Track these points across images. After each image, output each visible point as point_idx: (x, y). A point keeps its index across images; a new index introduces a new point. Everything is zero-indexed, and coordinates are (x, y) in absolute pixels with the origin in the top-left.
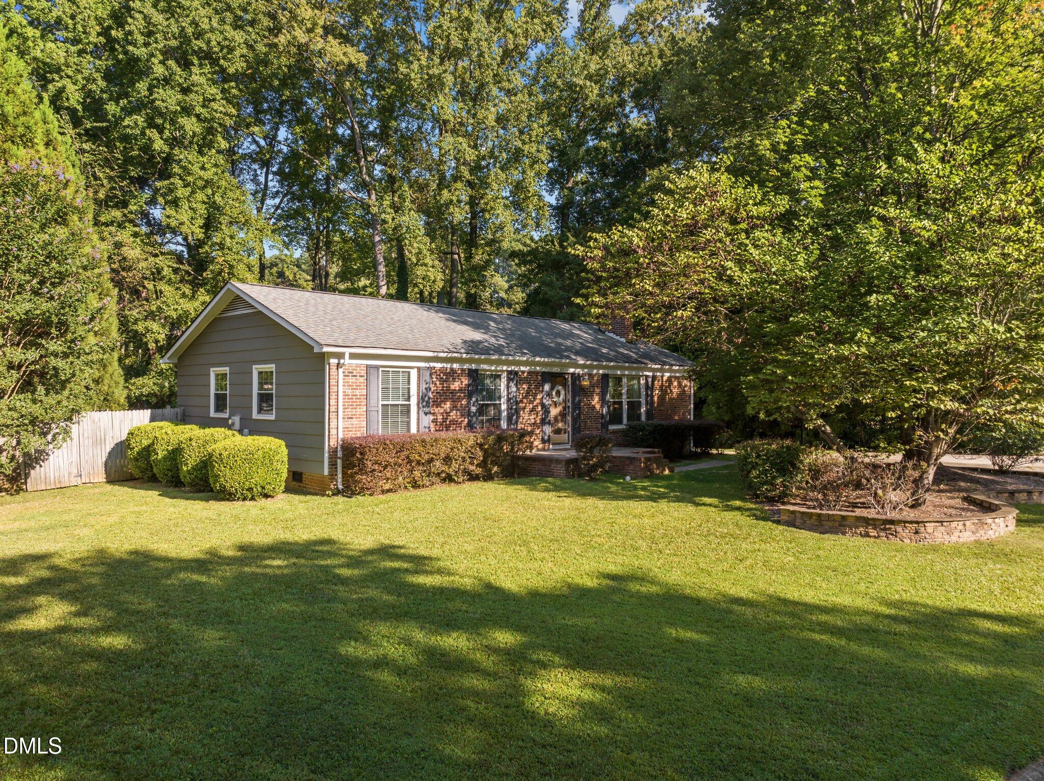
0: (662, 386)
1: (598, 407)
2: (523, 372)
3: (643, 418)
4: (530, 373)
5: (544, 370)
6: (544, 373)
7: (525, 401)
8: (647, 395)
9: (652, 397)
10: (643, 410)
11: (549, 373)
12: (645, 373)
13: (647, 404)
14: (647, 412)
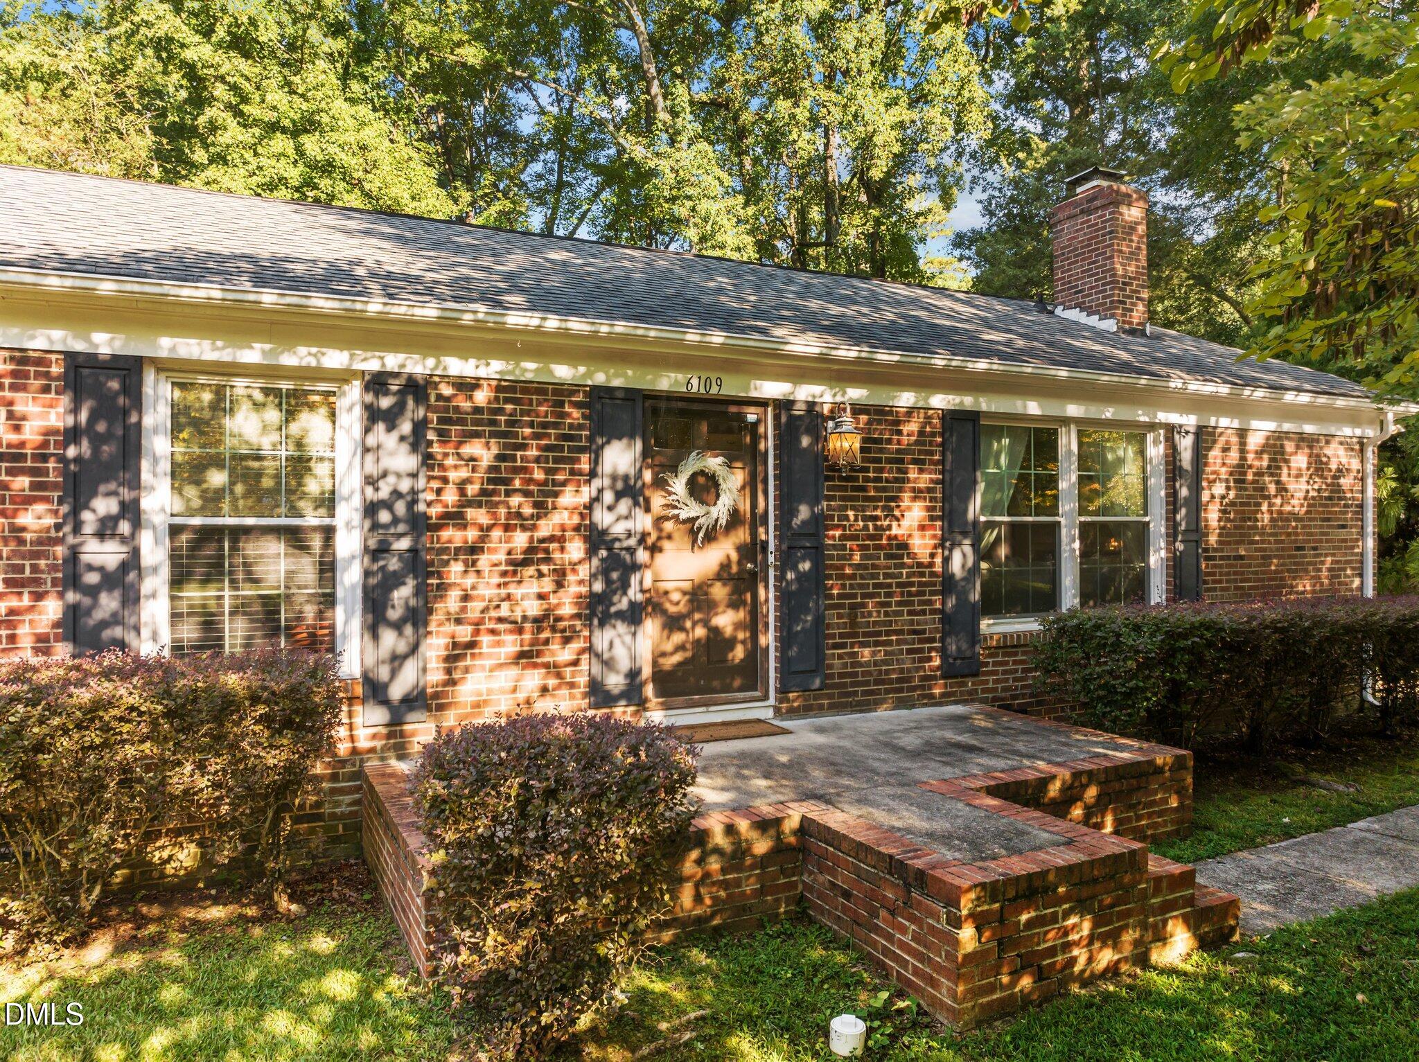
0: (1241, 467)
1: (922, 545)
2: (467, 386)
3: (1158, 593)
4: (507, 389)
5: (600, 378)
6: (599, 394)
7: (479, 516)
8: (1173, 502)
9: (1196, 507)
10: (1157, 557)
11: (632, 396)
12: (1163, 417)
13: (1172, 535)
14: (1176, 565)
